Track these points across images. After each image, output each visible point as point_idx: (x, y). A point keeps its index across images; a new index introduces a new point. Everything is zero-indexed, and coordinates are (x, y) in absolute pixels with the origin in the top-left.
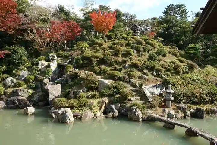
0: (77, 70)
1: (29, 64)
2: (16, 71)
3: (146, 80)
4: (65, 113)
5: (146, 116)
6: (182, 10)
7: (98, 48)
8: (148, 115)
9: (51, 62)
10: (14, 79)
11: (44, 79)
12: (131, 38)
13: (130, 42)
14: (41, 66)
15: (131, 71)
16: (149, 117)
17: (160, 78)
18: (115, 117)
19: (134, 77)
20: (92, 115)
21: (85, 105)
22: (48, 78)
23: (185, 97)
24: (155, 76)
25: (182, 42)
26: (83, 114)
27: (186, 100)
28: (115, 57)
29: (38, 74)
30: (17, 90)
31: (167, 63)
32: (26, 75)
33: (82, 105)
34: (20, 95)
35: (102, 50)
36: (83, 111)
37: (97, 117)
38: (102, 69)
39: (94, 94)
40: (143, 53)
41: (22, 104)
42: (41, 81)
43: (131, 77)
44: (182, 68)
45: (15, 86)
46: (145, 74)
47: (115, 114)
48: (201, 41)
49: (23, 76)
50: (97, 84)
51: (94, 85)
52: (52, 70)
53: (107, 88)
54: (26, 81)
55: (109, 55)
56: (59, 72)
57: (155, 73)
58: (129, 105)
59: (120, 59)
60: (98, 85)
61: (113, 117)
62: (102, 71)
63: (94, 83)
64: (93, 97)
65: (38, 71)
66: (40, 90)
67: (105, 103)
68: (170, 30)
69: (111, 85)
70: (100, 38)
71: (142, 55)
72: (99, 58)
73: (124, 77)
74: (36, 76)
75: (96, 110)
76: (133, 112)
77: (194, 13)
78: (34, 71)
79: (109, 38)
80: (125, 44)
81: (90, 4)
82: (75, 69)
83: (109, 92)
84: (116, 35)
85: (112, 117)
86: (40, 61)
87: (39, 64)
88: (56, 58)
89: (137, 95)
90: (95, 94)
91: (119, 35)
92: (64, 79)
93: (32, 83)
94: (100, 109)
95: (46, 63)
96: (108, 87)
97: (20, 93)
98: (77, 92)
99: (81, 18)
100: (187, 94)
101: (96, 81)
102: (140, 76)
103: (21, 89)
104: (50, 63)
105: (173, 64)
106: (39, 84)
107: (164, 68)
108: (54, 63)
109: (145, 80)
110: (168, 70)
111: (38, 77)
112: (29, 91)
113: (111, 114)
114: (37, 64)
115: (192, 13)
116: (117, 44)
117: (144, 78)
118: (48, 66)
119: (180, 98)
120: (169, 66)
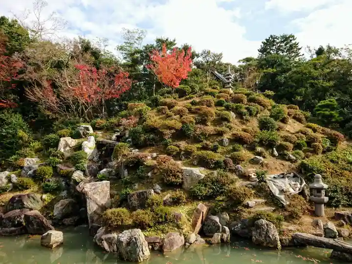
0: (136, 152)
1: (37, 145)
2: (16, 159)
3: (264, 166)
4: (134, 239)
5: (287, 238)
6: (291, 46)
7: (168, 111)
8: (291, 234)
9: (83, 140)
10: (13, 175)
11: (73, 172)
12: (220, 92)
13: (222, 99)
14: (64, 148)
15: (234, 150)
16: (294, 238)
17: (287, 160)
18: (227, 242)
19: (243, 160)
20: (182, 241)
21: (166, 220)
22: (81, 170)
23: (345, 195)
24: (277, 158)
25: (300, 98)
26: (166, 240)
27: (347, 201)
28: (202, 126)
29: (60, 163)
30: (20, 196)
31: (294, 134)
32: (36, 167)
33: (160, 220)
34: (26, 207)
35: (175, 115)
36: (163, 233)
37: (191, 244)
38: (183, 149)
39: (178, 196)
40: (248, 117)
41: (33, 225)
42: (68, 176)
43: (236, 160)
44: (320, 142)
45: (16, 187)
46: (260, 154)
47: (225, 236)
48: (331, 95)
49: (30, 168)
50: (181, 176)
51: (176, 179)
52: (86, 153)
53: (199, 182)
54: (37, 177)
55: (191, 122)
56: (99, 158)
57: (276, 153)
58: (246, 215)
59: (210, 128)
60: (182, 179)
61: (223, 243)
62: (182, 153)
63: (174, 176)
64: (176, 202)
65: (58, 157)
66: (64, 193)
67: (202, 213)
68: (279, 78)
69: (207, 176)
70: (166, 95)
71: (247, 120)
72: (175, 129)
73: (225, 162)
74: (56, 166)
75: (186, 228)
76: (263, 230)
77: (311, 49)
78: (51, 158)
79: (182, 94)
80: (214, 103)
81: (136, 38)
82: (133, 151)
83: (205, 191)
84: (192, 88)
85: (220, 241)
86: (62, 139)
87: (60, 145)
88: (91, 131)
89: (257, 196)
90: (181, 196)
91: (197, 89)
92: (112, 171)
93: (49, 181)
94: (194, 226)
95: (73, 142)
96: (203, 182)
97: (27, 203)
98: (143, 195)
99: (120, 61)
100: (348, 190)
101: (178, 171)
102: (252, 159)
103: (28, 195)
104: (80, 140)
105: (304, 136)
106: (63, 183)
107: (291, 142)
108: (89, 141)
109: (262, 166)
110: (298, 146)
111: (61, 169)
112: (45, 196)
113: (217, 237)
114: (56, 145)
115: (307, 49)
116: (201, 103)
117: (261, 162)
118: (79, 147)
119: (338, 198)
120: (298, 139)
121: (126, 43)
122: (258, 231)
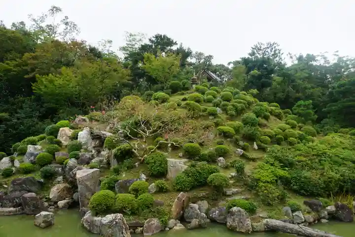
14: (63, 137)
22: (76, 158)
26: (147, 225)
37: (170, 228)
41: (30, 206)
47: (202, 222)
49: (31, 155)
52: (82, 143)
57: (256, 147)
66: (60, 179)
67: (182, 201)
74: (54, 154)
86: (61, 129)
87: (59, 134)
88: (88, 122)
92: (103, 160)
95: (71, 132)
98: (129, 183)
103: (27, 178)
104: (76, 131)
106: (60, 169)
113: (195, 222)
117: (241, 154)
121: (128, 44)
122: (232, 217)
